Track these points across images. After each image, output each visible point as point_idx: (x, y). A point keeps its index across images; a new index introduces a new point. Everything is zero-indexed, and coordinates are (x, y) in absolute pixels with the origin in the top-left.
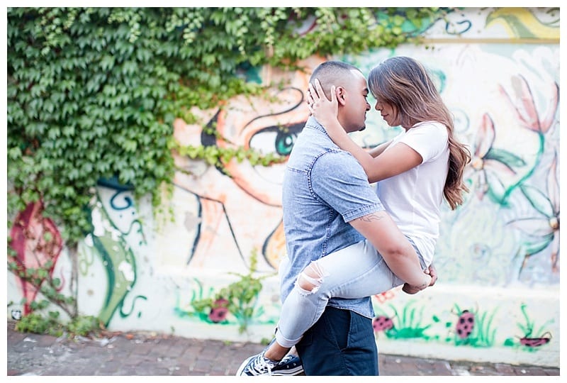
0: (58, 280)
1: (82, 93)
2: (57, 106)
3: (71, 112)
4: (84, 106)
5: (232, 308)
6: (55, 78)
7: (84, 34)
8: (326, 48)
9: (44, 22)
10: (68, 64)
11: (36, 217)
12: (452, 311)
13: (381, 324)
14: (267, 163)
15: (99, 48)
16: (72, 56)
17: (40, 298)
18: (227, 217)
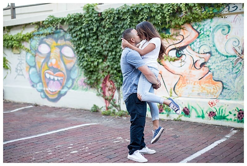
0: (115, 99)
1: (117, 41)
2: (110, 46)
3: (113, 47)
4: (117, 45)
5: (164, 108)
6: (109, 37)
7: (116, 23)
8: (189, 21)
9: (105, 21)
10: (112, 33)
11: (108, 80)
12: (236, 110)
13: (212, 114)
14: (173, 60)
15: (120, 27)
16: (113, 30)
17: (110, 105)
18: (162, 78)
